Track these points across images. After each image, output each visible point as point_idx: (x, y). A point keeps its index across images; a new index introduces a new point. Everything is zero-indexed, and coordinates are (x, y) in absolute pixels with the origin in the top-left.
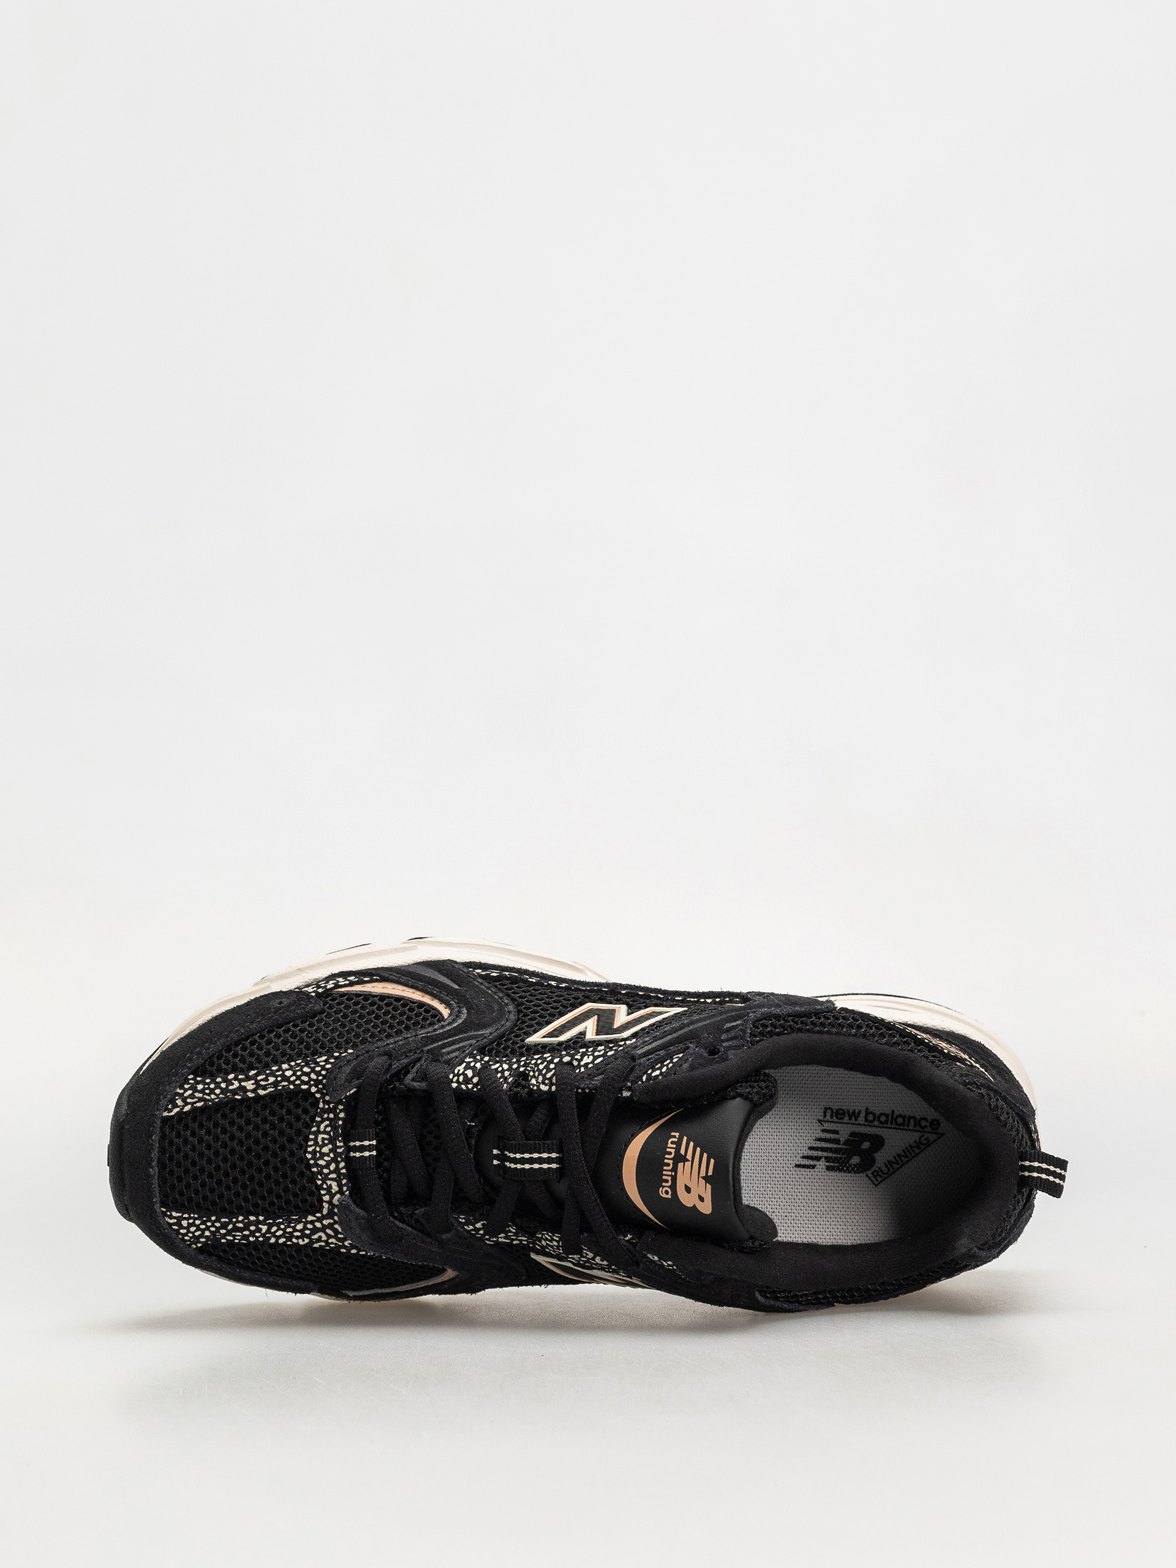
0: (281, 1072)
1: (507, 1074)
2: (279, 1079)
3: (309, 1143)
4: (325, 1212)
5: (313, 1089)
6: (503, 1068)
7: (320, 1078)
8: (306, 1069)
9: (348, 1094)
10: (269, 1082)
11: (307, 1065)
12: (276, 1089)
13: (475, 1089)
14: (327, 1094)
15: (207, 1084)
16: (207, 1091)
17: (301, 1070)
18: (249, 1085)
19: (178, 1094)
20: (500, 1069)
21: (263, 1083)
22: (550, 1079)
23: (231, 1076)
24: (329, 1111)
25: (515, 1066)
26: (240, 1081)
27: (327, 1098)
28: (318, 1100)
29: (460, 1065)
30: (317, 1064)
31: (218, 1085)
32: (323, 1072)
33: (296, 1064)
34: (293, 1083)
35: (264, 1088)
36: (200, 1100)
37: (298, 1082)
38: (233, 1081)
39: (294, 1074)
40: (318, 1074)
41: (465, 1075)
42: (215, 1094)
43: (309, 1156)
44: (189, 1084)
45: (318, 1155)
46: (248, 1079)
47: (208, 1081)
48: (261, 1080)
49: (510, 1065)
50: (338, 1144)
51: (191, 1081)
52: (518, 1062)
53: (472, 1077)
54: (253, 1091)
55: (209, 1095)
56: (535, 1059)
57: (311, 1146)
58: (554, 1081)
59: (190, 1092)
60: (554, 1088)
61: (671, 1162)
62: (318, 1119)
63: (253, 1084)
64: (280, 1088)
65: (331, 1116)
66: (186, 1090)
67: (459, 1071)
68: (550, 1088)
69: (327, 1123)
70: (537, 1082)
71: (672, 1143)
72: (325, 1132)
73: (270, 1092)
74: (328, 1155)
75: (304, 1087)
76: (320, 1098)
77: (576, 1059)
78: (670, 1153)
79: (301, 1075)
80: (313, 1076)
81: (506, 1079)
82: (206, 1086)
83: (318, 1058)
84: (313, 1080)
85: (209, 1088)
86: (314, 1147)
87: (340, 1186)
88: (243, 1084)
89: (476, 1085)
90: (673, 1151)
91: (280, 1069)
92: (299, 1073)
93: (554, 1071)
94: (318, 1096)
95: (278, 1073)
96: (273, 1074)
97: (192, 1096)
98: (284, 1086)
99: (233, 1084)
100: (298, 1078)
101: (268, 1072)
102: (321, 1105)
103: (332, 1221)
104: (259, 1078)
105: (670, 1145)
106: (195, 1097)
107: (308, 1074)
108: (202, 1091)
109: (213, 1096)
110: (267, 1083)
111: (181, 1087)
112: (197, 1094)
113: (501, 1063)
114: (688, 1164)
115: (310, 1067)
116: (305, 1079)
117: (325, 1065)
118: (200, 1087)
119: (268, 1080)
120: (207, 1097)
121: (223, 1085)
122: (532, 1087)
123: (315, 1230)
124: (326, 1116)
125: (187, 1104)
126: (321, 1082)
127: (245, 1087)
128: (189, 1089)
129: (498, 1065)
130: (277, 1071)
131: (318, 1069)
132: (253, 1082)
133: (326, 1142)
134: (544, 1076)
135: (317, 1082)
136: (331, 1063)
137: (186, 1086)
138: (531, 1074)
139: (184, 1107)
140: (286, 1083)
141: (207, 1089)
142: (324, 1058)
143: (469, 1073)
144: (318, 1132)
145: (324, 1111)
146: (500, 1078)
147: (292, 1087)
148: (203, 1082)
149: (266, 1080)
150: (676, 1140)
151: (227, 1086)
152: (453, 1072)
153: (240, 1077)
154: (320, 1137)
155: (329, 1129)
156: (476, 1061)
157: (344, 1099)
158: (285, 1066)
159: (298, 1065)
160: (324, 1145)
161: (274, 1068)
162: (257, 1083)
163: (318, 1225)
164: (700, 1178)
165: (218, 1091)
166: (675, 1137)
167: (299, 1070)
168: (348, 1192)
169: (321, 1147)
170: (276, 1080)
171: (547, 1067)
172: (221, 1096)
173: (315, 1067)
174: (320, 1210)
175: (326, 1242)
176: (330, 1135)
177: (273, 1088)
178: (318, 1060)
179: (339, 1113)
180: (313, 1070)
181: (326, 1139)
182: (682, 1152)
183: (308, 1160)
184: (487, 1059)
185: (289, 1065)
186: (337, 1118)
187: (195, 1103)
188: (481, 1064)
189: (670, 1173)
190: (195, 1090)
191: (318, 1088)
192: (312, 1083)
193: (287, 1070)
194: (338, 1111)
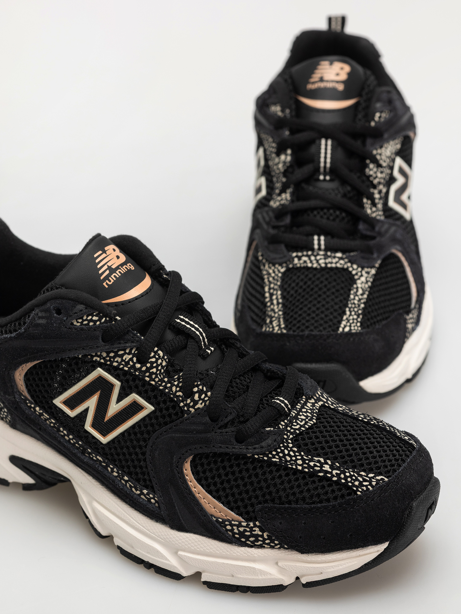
0: (304, 465)
1: (176, 383)
2: (307, 462)
3: (310, 425)
4: (322, 403)
5: (291, 445)
6: (176, 388)
7: (283, 448)
8: (288, 458)
9: (272, 429)
10: (314, 463)
11: (286, 461)
12: (312, 457)
13: (199, 383)
14: (284, 438)
15: (352, 483)
16: (354, 478)
17: (291, 460)
18: (327, 468)
19: (372, 486)
20: (178, 389)
21: (318, 464)
22: (154, 357)
23: (335, 479)
24: (289, 431)
25: (169, 385)
26: (331, 473)
27: (285, 437)
28: (291, 439)
29: (199, 408)
30: (280, 458)
31: (346, 478)
32: (279, 450)
33: (292, 465)
34: (300, 455)
35: (319, 461)
36: (361, 476)
37: (297, 454)
38: (335, 475)
39: (297, 459)
40: (283, 452)
41: (200, 397)
42: (350, 473)
43: (314, 421)
44: (362, 489)
45: (309, 418)
46: (326, 472)
47: (350, 484)
48: (318, 466)
49: (171, 388)
50: (294, 414)
51: (360, 490)
52: (165, 387)
53: (196, 392)
54: (327, 463)
55: (354, 476)
56: (155, 381)
57: (310, 423)
58: (152, 354)
59: (365, 483)
60: (156, 349)
61: (117, 272)
62: (298, 432)
63: (325, 467)
64: (310, 457)
65: (289, 429)
66: (366, 486)
67: (201, 404)
68: (158, 350)
69: (293, 427)
70: (162, 361)
71: (110, 281)
72: (298, 424)
73: (317, 457)
74: (303, 415)
75: (296, 449)
76: (290, 439)
77: (133, 361)
78: (115, 276)
79: (293, 456)
80: (286, 452)
81: (178, 379)
82: (353, 481)
83: (277, 462)
84: (287, 450)
85: (352, 479)
86: (309, 422)
87: (305, 403)
88: (330, 470)
89: (197, 386)
90: (112, 276)
91: (304, 468)
92: (294, 458)
93: (149, 361)
94: (290, 441)
95: (306, 466)
96: (309, 467)
97: (365, 480)
98: (307, 457)
99: (336, 473)
100: (295, 456)
101: (312, 470)
102: (291, 436)
103: (321, 397)
104: (319, 469)
105: (112, 281)
106: (363, 479)
107: (289, 455)
108: (357, 480)
109: (352, 473)
110: (316, 463)
111: (368, 489)
112: (361, 480)
113: (174, 394)
114: (109, 264)
115: (285, 459)
116: (292, 453)
117: (276, 455)
118: (357, 483)
119: (314, 464)
120: (356, 475)
121: (342, 476)
122: (167, 360)
124: (292, 430)
125: (371, 478)
126: (284, 446)
127: (330, 468)
128: (364, 486)
129: (178, 394)
130: (306, 468)
131: (281, 455)
132: (323, 468)
133: (300, 420)
134: (156, 362)
135: (286, 447)
136: (272, 454)
137: (365, 488)
138: (162, 371)
139: (373, 478)
140: (304, 457)
141: (353, 480)
142: (274, 460)
143: (196, 397)
144: (301, 426)
145: (292, 434)
146: (181, 382)
147: (302, 453)
148: (354, 485)
149: (315, 465)
150: (107, 281)
151: (340, 474)
152: (205, 405)
153: (329, 476)
154: (302, 424)
155: (295, 424)
156: (187, 405)
157: (276, 428)
158: (300, 468)
159: (292, 464)
160: (302, 420)
161: (306, 470)
162: (321, 466)
164: (108, 255)
165: (348, 474)
166: (107, 284)
167: (293, 460)
168: (303, 397)
169: (305, 420)
170: (309, 462)
171: (152, 367)
172: (347, 471)
173: (283, 457)
174: (323, 406)
176: (296, 421)
177: (314, 459)
178: (278, 460)
179: (284, 425)
180: (285, 455)
181: (299, 421)
182: (108, 272)
183: (316, 420)
184: (182, 404)
185: (297, 467)
186: (287, 425)
187: (365, 476)
188: (187, 401)
189: (122, 268)
190: (361, 483)
191: (287, 445)
192: (289, 449)
193: (300, 465)
194: (284, 427)
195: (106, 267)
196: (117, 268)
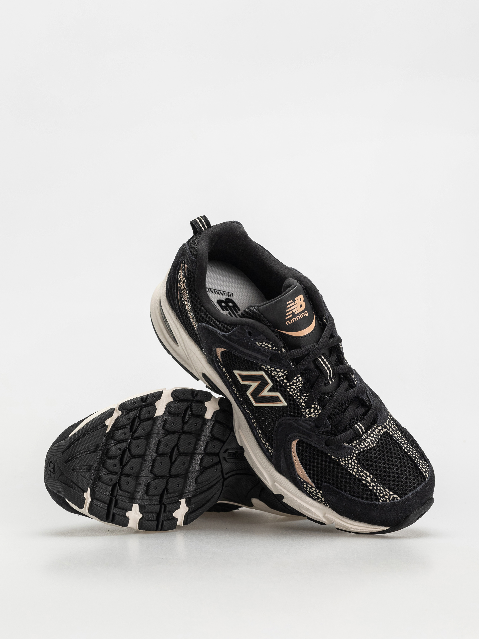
0: (357, 473)
1: (303, 398)
2: (359, 472)
3: (371, 447)
4: (386, 430)
5: (354, 458)
6: (303, 401)
7: (349, 458)
8: (350, 466)
9: (348, 445)
10: (363, 474)
11: (348, 467)
12: (364, 470)
13: (316, 403)
14: (352, 452)
15: (379, 494)
16: (381, 491)
17: (351, 467)
18: (369, 479)
19: (389, 500)
20: (304, 402)
21: (365, 476)
22: (296, 380)
23: (371, 488)
24: (357, 448)
25: (299, 398)
26: (370, 484)
27: (354, 451)
28: (356, 454)
29: (311, 417)
30: (345, 464)
31: (377, 489)
32: (347, 459)
33: (350, 471)
34: (357, 466)
35: (366, 474)
36: (385, 491)
37: (356, 465)
38: (372, 486)
39: (354, 468)
40: (348, 460)
41: (314, 411)
43: (375, 444)
44: (383, 499)
45: (372, 442)
46: (367, 482)
48: (364, 477)
49: (300, 399)
50: (364, 437)
51: (382, 499)
52: (297, 398)
53: (313, 408)
54: (370, 477)
55: (382, 490)
56: (292, 393)
57: (371, 446)
58: (296, 378)
59: (386, 497)
60: (299, 376)
61: (297, 317)
62: (362, 450)
63: (368, 479)
64: (362, 469)
65: (358, 446)
66: (386, 498)
67: (314, 415)
68: (299, 377)
69: (360, 446)
70: (300, 383)
71: (290, 322)
72: (364, 444)
73: (366, 471)
74: (370, 439)
75: (356, 462)
76: (355, 454)
77: (283, 378)
78: (294, 319)
79: (353, 465)
80: (350, 461)
81: (306, 396)
82: (380, 493)
83: (343, 465)
84: (351, 460)
85: (380, 492)
86: (371, 445)
87: (375, 429)
88: (370, 482)
89: (315, 404)
91: (356, 474)
92: (353, 467)
93: (293, 381)
94: (355, 455)
95: (358, 474)
96: (359, 475)
97: (386, 495)
98: (360, 468)
99: (373, 485)
100: (354, 466)
101: (360, 477)
102: (357, 452)
103: (387, 425)
104: (364, 478)
105: (292, 322)
106: (386, 494)
107: (351, 464)
108: (382, 493)
109: (381, 488)
111: (386, 501)
113: (301, 404)
114: (294, 311)
115: (348, 465)
116: (353, 463)
117: (344, 461)
118: (382, 495)
119: (363, 475)
120: (383, 489)
121: (375, 488)
122: (303, 384)
123: (393, 430)
124: (359, 448)
125: (390, 495)
126: (350, 457)
127: (371, 480)
128: (385, 498)
129: (303, 404)
131: (347, 462)
132: (367, 479)
133: (367, 442)
134: (296, 383)
135: (351, 458)
136: (342, 460)
137: (385, 499)
138: (298, 389)
139: (392, 495)
140: (359, 468)
141: (381, 492)
142: (342, 463)
143: (312, 410)
144: (366, 447)
145: (358, 450)
146: (306, 398)
147: (359, 466)
148: (379, 495)
149: (363, 476)
150: (288, 321)
151: (374, 486)
152: (315, 416)
153: (368, 485)
154: (367, 445)
155: (362, 444)
156: (306, 413)
157: (350, 445)
158: (354, 473)
159: (350, 470)
160: (368, 442)
161: (357, 476)
162: (366, 478)
163: (391, 430)
164: (295, 304)
165: (379, 488)
166: (288, 323)
167: (352, 468)
168: (375, 425)
169: (369, 442)
170: (360, 472)
171: (293, 385)
172: (379, 486)
173: (347, 464)
174: (386, 432)
175: (393, 424)
176: (364, 442)
177: (364, 471)
178: (344, 464)
179: (355, 444)
180: (349, 463)
181: (366, 442)
182: (291, 316)
183: (376, 444)
184: (303, 410)
185: (352, 472)
186: (357, 444)
187: (388, 492)
188: (306, 410)
189: (300, 316)
190: (384, 495)
191: (353, 457)
192: (353, 460)
193: (354, 472)
194: (355, 445)
195: (291, 312)
196: (298, 314)
